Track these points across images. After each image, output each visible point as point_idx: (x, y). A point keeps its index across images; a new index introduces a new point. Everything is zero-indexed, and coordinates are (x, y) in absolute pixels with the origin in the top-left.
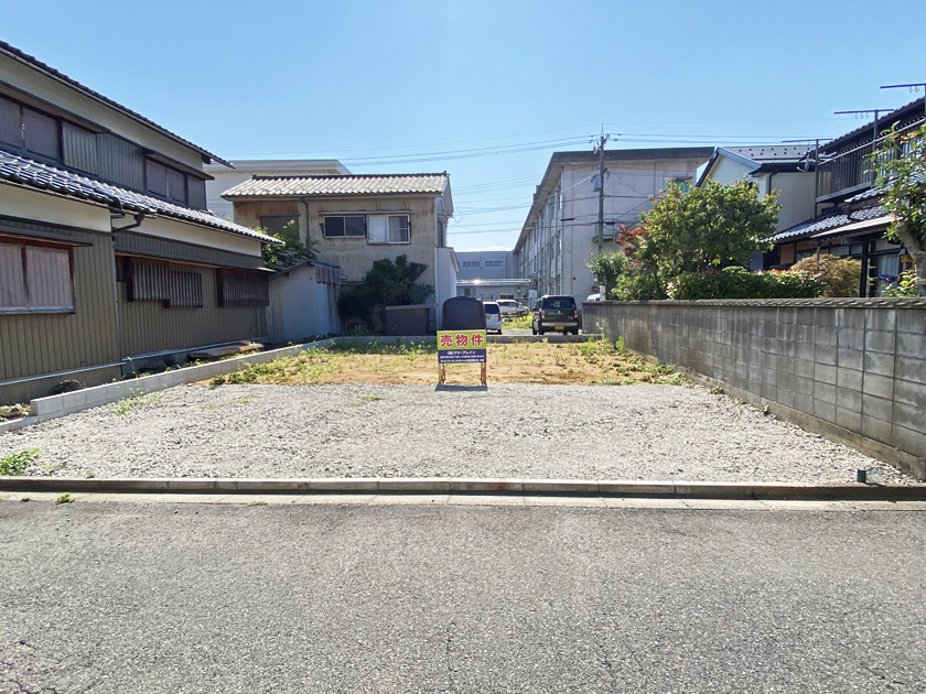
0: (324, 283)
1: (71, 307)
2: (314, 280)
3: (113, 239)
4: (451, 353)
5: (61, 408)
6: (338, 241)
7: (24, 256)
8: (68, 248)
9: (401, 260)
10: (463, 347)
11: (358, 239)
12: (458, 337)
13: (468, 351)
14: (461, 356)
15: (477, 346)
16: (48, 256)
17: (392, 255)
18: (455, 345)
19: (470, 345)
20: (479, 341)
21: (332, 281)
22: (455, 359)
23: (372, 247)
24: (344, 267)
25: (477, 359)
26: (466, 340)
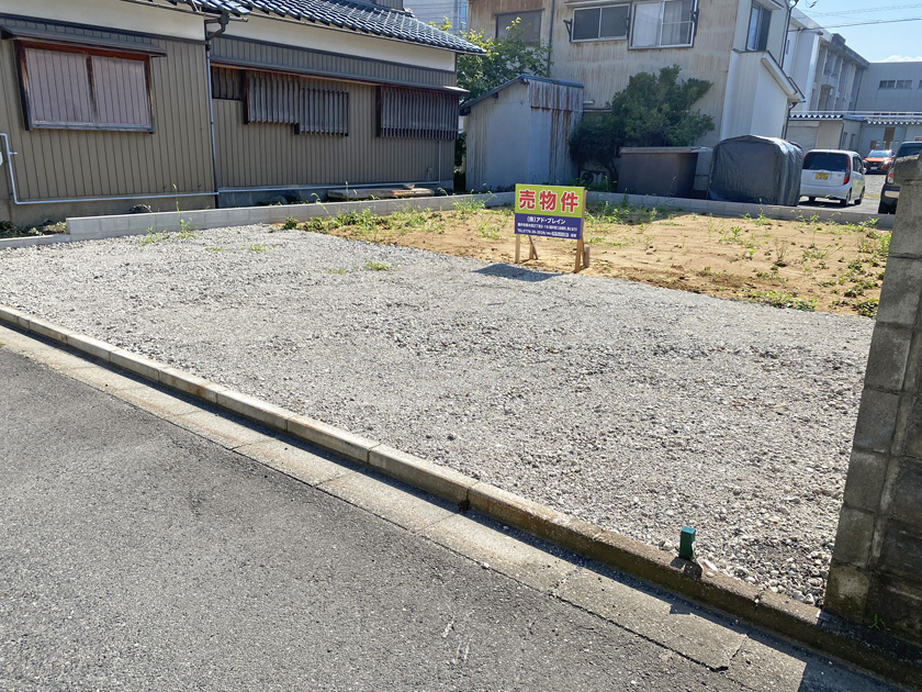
0: (545, 108)
1: (149, 126)
2: (527, 105)
3: (207, 49)
4: (531, 219)
5: (97, 230)
6: (588, 46)
7: (90, 68)
8: (144, 58)
10: (547, 212)
11: (616, 42)
12: (543, 196)
13: (556, 218)
14: (545, 226)
15: (568, 213)
16: (118, 67)
18: (538, 209)
19: (558, 211)
20: (572, 204)
21: (563, 106)
22: (537, 229)
23: (633, 54)
24: (591, 86)
25: (570, 232)
26: (554, 201)
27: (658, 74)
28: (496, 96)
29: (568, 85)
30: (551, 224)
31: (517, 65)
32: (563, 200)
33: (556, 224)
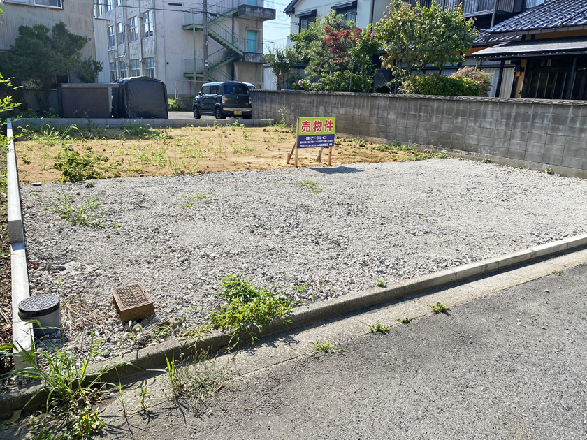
4: (308, 138)
10: (317, 133)
12: (315, 123)
13: (322, 136)
15: (328, 132)
18: (313, 132)
19: (324, 131)
20: (330, 127)
22: (311, 144)
30: (319, 140)
32: (325, 125)
33: (322, 139)
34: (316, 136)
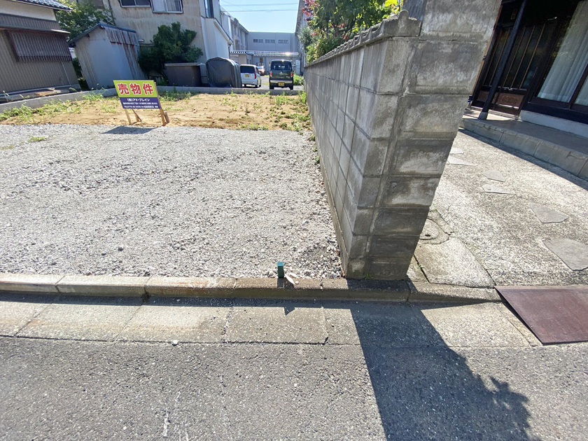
0: (119, 43)
2: (108, 41)
4: (130, 100)
6: (132, 10)
9: (176, 26)
10: (137, 95)
11: (145, 8)
12: (132, 86)
13: (144, 98)
14: (138, 103)
15: (148, 95)
17: (168, 21)
18: (132, 94)
19: (143, 94)
20: (150, 90)
21: (128, 42)
22: (135, 105)
23: (156, 15)
24: (139, 31)
25: (154, 105)
26: (139, 89)
27: (171, 26)
28: (88, 36)
29: (128, 31)
30: (142, 102)
31: (95, 18)
32: (144, 88)
33: (145, 101)
34: (138, 98)
